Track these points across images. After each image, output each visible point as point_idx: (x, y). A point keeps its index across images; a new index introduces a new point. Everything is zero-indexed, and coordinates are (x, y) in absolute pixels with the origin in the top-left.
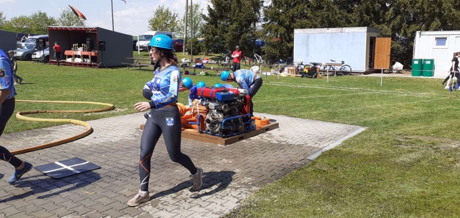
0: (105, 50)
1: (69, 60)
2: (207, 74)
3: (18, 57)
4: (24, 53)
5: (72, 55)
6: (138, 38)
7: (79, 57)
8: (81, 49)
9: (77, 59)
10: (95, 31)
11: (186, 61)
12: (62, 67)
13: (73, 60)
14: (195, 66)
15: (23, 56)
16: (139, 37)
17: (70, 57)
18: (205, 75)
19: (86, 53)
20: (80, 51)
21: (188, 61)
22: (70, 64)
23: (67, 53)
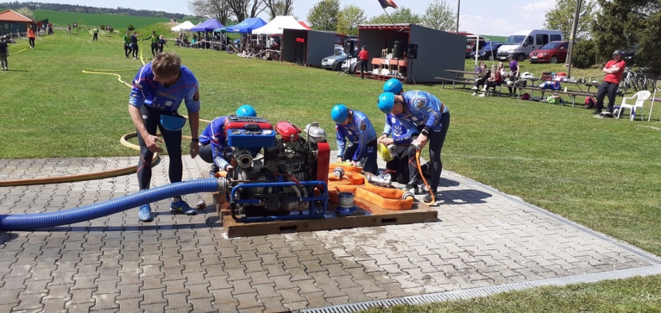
0: (415, 58)
1: (375, 72)
2: (559, 101)
3: (329, 66)
4: (336, 61)
5: (379, 64)
6: (478, 40)
7: (386, 67)
8: (390, 56)
9: (384, 70)
10: (408, 30)
11: (528, 76)
12: (366, 81)
13: (380, 71)
14: (542, 85)
15: (334, 65)
16: (480, 38)
17: (377, 66)
18: (555, 103)
19: (395, 62)
20: (389, 59)
21: (531, 77)
22: (377, 77)
23: (375, 61)
